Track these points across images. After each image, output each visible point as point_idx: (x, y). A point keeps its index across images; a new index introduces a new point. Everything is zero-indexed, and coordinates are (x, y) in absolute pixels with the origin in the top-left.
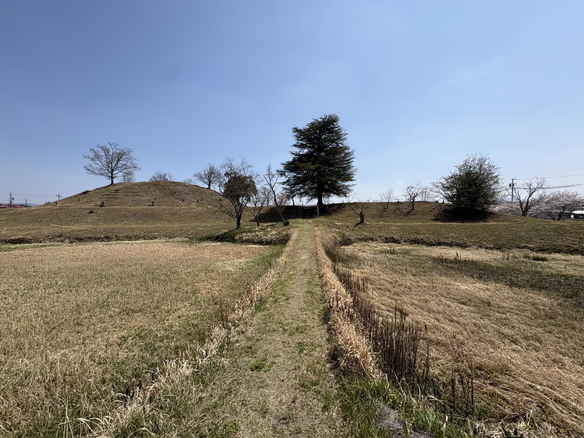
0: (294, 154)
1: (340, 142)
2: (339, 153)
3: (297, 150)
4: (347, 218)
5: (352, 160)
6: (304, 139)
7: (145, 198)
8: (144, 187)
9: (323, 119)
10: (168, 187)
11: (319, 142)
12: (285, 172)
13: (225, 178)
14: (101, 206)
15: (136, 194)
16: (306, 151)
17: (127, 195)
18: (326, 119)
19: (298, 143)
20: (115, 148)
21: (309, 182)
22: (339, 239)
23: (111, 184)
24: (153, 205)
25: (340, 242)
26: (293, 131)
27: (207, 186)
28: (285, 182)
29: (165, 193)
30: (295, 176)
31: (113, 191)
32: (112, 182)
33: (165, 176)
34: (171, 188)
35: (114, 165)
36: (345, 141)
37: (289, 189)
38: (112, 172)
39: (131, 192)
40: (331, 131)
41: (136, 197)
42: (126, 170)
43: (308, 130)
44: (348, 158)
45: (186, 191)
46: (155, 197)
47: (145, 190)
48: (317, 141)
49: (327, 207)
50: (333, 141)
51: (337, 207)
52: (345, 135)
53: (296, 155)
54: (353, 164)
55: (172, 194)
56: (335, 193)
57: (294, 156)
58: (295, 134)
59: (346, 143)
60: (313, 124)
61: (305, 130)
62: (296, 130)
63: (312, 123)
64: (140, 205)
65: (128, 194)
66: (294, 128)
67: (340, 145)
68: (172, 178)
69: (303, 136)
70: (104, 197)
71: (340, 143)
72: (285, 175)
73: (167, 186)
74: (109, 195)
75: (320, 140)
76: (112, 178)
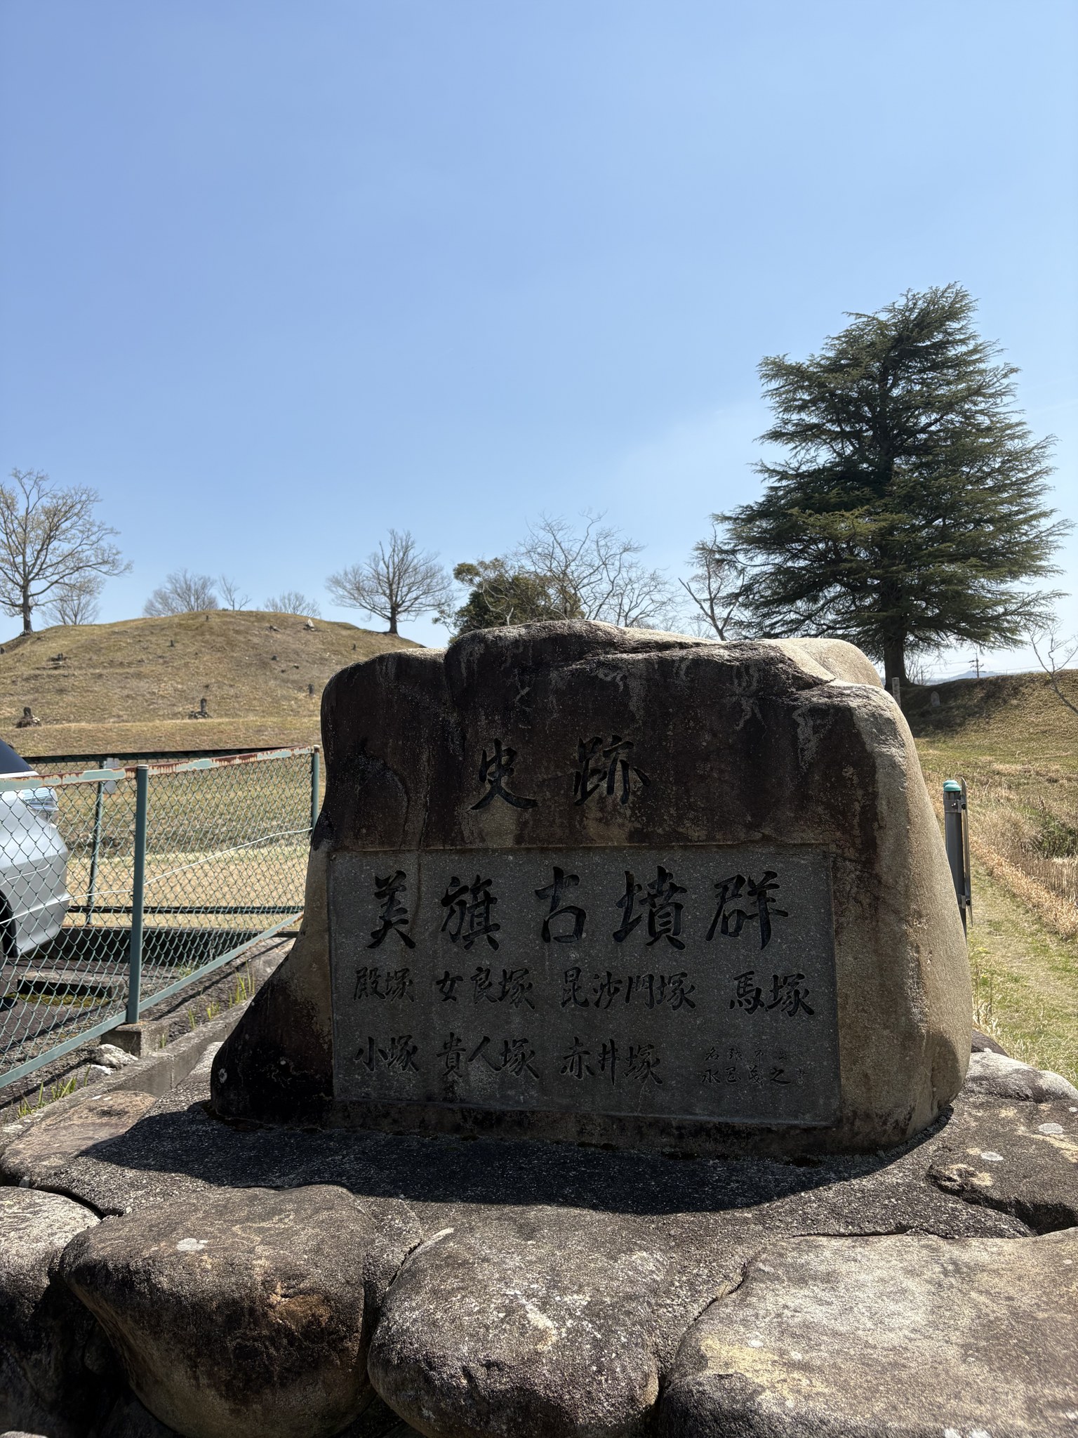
0: (773, 472)
1: (983, 406)
2: (977, 455)
3: (783, 455)
4: (1033, 744)
5: (1040, 481)
6: (814, 402)
7: (167, 687)
8: (153, 639)
9: (901, 312)
10: (241, 638)
11: (883, 410)
12: (733, 552)
13: (456, 584)
14: (20, 725)
15: (131, 671)
16: (822, 456)
17: (100, 676)
18: (911, 310)
19: (786, 422)
20: (35, 491)
21: (838, 588)
22: (1031, 830)
23: (24, 635)
24: (203, 714)
25: (1039, 845)
26: (766, 376)
27: (386, 626)
28: (737, 596)
29: (239, 663)
30: (780, 570)
31: (44, 664)
32: (27, 624)
33: (204, 586)
34: (256, 640)
35: (30, 560)
36: (1006, 399)
37: (749, 625)
38: (24, 588)
39: (111, 664)
40: (935, 359)
41: (134, 683)
42: (76, 575)
43: (834, 367)
44: (1021, 475)
45: (312, 649)
46: (205, 680)
47: (159, 652)
48: (872, 410)
49: (935, 696)
50: (948, 406)
51: (979, 694)
52: (1005, 376)
53: (783, 475)
54: (1044, 502)
55: (264, 665)
56: (964, 634)
57: (773, 482)
58: (775, 384)
59: (1009, 409)
60: (852, 338)
61: (819, 365)
62: (779, 369)
63: (848, 334)
64: (154, 714)
65: (105, 672)
66: (766, 362)
67: (980, 418)
68: (237, 596)
69: (808, 389)
70: (18, 688)
71: (981, 412)
72: (732, 564)
73: (237, 632)
74: (36, 677)
75: (884, 405)
76: (26, 609)
